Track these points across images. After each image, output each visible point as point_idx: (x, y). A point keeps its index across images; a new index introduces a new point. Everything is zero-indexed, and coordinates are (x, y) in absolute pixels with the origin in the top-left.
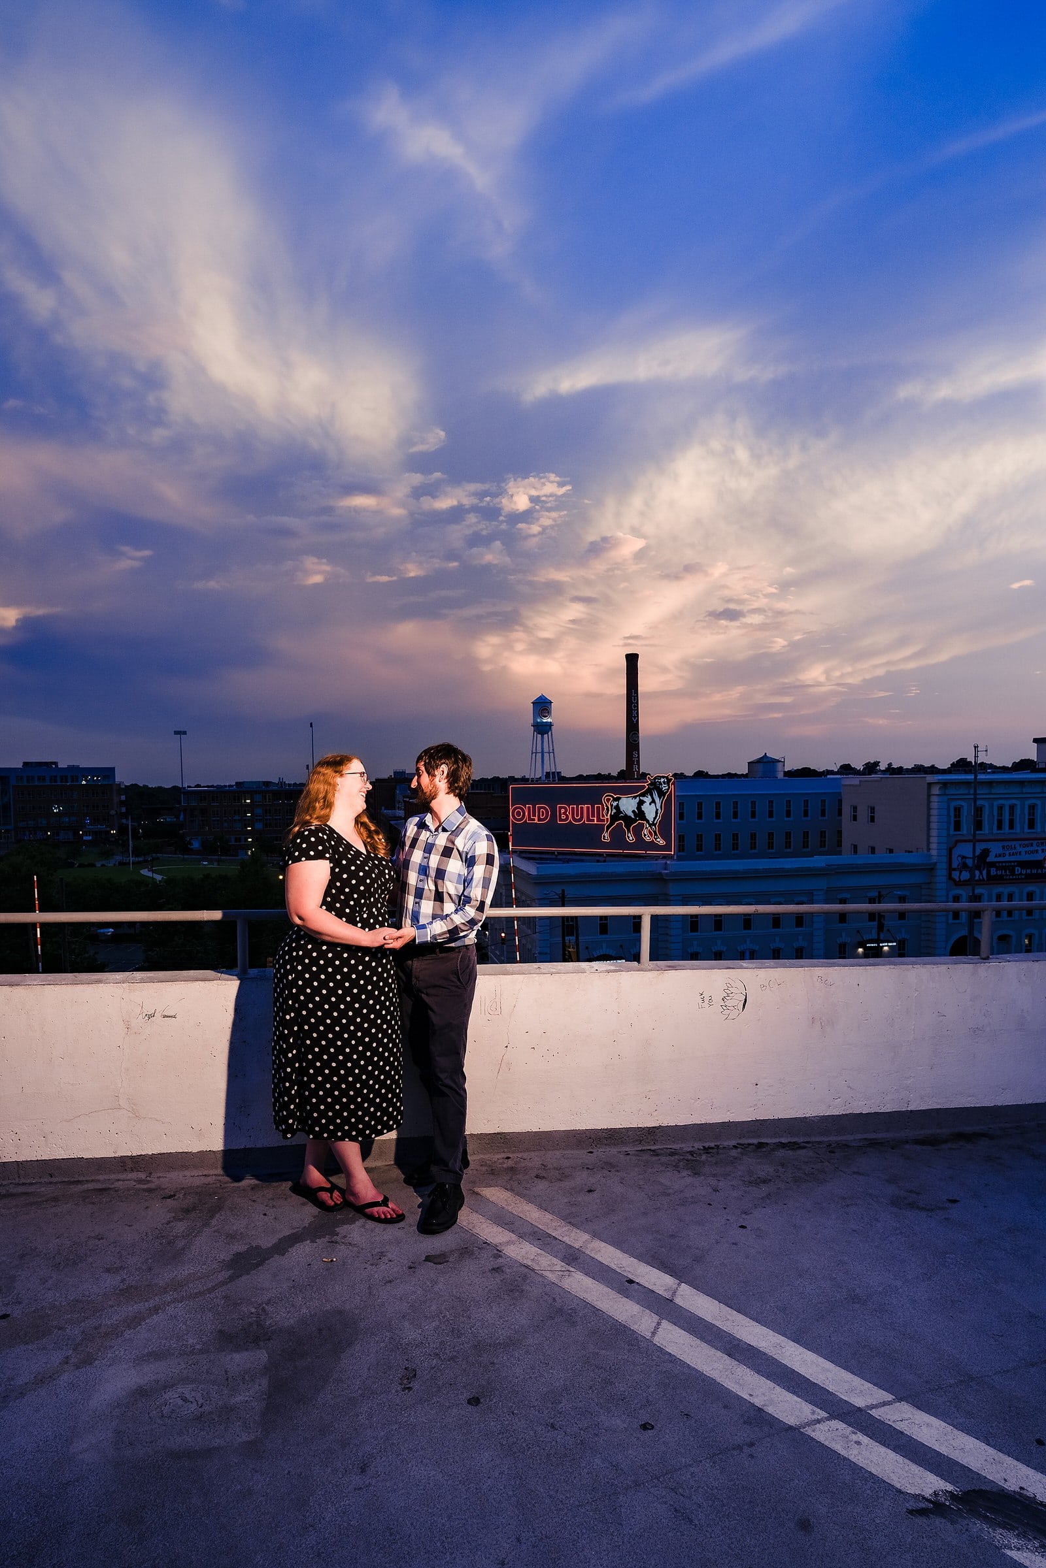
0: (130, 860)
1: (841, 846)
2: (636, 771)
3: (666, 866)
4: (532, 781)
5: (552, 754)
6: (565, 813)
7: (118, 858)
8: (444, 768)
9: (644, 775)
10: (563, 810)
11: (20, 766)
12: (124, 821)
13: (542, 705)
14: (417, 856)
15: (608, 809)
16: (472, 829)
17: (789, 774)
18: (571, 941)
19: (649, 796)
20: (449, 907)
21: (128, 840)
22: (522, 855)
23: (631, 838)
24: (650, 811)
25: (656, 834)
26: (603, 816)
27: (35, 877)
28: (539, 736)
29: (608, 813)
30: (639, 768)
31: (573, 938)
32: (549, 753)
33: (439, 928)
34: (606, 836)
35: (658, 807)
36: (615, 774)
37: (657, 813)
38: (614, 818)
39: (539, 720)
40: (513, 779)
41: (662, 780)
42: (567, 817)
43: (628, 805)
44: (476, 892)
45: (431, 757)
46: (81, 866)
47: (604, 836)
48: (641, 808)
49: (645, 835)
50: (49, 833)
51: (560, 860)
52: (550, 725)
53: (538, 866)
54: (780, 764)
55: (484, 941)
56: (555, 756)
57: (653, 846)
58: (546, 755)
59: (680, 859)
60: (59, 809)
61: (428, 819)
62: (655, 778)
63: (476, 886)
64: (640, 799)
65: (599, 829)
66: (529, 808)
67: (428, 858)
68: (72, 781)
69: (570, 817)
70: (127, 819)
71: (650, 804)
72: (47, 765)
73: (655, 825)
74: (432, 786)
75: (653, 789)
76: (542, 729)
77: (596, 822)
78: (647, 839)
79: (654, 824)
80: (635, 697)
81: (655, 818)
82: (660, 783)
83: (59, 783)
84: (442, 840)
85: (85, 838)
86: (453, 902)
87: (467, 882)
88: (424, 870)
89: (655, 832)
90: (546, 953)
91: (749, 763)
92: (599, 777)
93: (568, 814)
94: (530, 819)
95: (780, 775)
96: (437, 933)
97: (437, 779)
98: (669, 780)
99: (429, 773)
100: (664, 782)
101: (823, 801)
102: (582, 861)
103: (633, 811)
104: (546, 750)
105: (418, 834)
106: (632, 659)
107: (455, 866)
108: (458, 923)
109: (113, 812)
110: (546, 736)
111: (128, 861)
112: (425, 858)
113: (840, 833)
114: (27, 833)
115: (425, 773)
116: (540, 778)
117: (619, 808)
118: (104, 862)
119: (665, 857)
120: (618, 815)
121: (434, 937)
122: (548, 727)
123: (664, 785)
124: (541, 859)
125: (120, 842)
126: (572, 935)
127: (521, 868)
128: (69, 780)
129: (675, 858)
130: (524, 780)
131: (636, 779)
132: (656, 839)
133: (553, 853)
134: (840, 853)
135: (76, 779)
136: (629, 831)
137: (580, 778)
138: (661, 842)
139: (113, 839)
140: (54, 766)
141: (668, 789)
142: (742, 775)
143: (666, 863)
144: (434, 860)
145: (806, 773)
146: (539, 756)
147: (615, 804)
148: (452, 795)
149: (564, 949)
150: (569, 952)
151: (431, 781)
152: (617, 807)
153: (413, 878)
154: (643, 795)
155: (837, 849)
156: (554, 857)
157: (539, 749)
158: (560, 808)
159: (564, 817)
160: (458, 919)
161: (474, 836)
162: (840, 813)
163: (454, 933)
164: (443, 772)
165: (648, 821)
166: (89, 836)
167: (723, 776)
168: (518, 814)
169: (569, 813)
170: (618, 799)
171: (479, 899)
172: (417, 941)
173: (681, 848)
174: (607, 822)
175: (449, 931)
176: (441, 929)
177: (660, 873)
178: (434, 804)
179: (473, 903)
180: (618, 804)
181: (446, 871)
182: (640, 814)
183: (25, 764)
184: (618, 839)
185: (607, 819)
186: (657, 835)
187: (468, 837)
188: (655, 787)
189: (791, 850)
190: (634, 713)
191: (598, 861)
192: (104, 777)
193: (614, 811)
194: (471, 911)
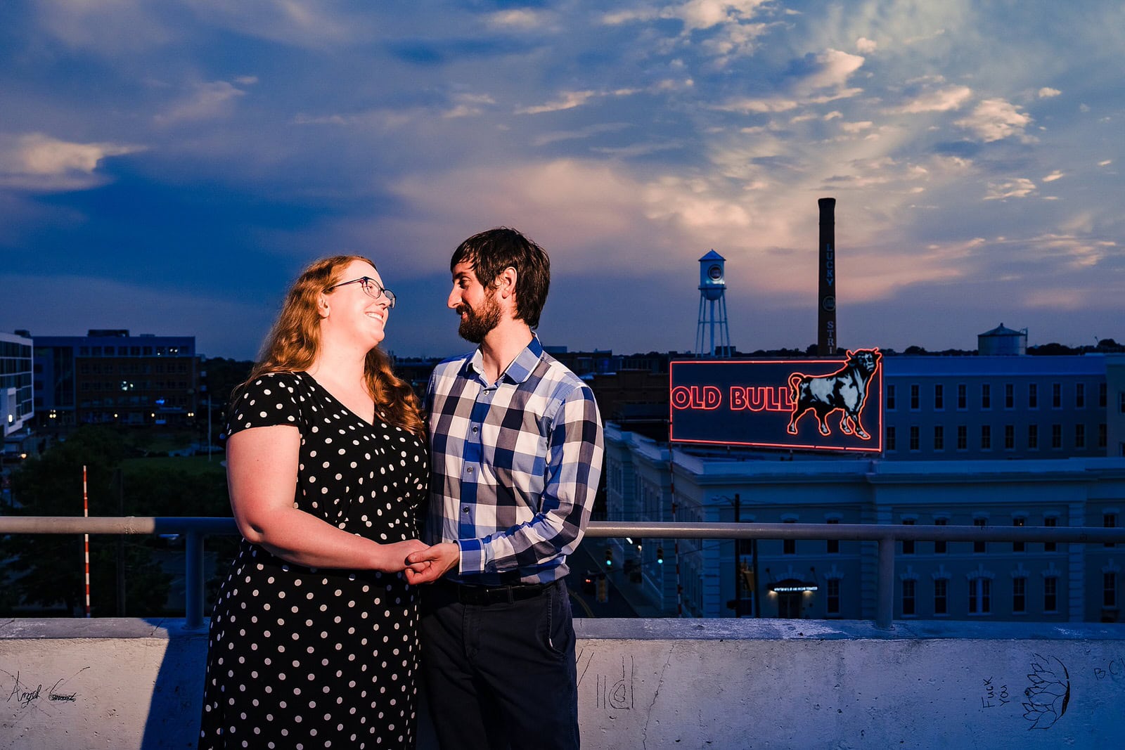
0: (208, 449)
1: (1105, 445)
2: (831, 346)
3: (871, 467)
4: (700, 357)
5: (724, 325)
6: (740, 397)
7: (196, 446)
8: (511, 273)
9: (842, 352)
10: (737, 394)
11: (85, 334)
12: (204, 402)
13: (712, 264)
14: (459, 428)
15: (795, 393)
16: (557, 379)
17: (1031, 351)
18: (747, 561)
19: (849, 377)
20: (523, 514)
21: (207, 425)
22: (689, 450)
23: (825, 430)
24: (850, 396)
25: (858, 425)
26: (789, 402)
27: (85, 467)
28: (708, 302)
29: (795, 397)
30: (835, 342)
31: (749, 557)
32: (721, 322)
33: (501, 548)
34: (793, 428)
35: (861, 390)
36: (803, 349)
37: (859, 398)
38: (803, 404)
39: (708, 282)
40: (674, 355)
41: (867, 356)
42: (743, 402)
43: (822, 388)
44: (567, 489)
45: (484, 253)
46: (152, 455)
47: (791, 428)
48: (839, 392)
49: (844, 427)
50: (116, 416)
51: (734, 457)
52: (722, 288)
53: (705, 463)
54: (1021, 339)
55: (637, 558)
56: (729, 327)
57: (854, 440)
58: (717, 326)
59: (890, 458)
60: (129, 387)
61: (477, 360)
62: (857, 354)
63: (567, 479)
64: (837, 381)
65: (783, 418)
66: (694, 389)
67: (480, 430)
68: (145, 353)
69: (747, 402)
70: (207, 399)
71: (851, 386)
72: (117, 333)
73: (857, 413)
74: (491, 305)
75: (855, 368)
76: (712, 294)
77: (779, 409)
78: (847, 432)
79: (855, 412)
80: (830, 252)
81: (857, 405)
82: (864, 360)
83: (129, 356)
84: (503, 398)
85: (158, 422)
86: (529, 504)
87: (551, 471)
88: (474, 451)
89: (857, 423)
90: (715, 576)
91: (980, 336)
92: (784, 353)
93: (744, 398)
94: (695, 404)
95: (1022, 352)
96: (498, 557)
97: (499, 294)
98: (875, 357)
99: (485, 284)
100: (869, 359)
101: (1080, 387)
102: (762, 458)
103: (829, 396)
104: (717, 318)
105: (458, 388)
106: (827, 206)
107: (528, 444)
108: (534, 542)
109: (191, 391)
110: (716, 302)
111: (206, 450)
112: (474, 430)
113: (1103, 428)
114: (91, 415)
115: (476, 281)
116: (709, 354)
117: (810, 391)
118: (179, 452)
119: (870, 455)
120: (809, 399)
121: (491, 565)
122: (720, 291)
123: (868, 363)
124: (709, 455)
125: (198, 427)
126: (749, 553)
127: (683, 466)
128: (142, 351)
129: (883, 456)
130: (689, 356)
131: (832, 355)
132: (858, 432)
133: (724, 447)
134: (1104, 454)
135: (147, 350)
136: (823, 421)
137: (759, 354)
138: (865, 435)
139: (191, 424)
140: (124, 335)
141: (874, 368)
142: (969, 353)
143: (872, 463)
144: (491, 434)
145: (1053, 350)
146: (708, 326)
147: (805, 386)
148: (522, 320)
149: (738, 572)
150: (745, 575)
151: (490, 298)
152: (808, 391)
153: (453, 466)
154: (842, 375)
155: (1100, 447)
156: (726, 452)
157: (708, 318)
158: (735, 390)
159: (738, 402)
160: (533, 536)
161: (561, 393)
162: (1103, 401)
163: (527, 558)
164: (510, 280)
165: (847, 409)
166: (163, 419)
167: (945, 353)
168: (681, 397)
169: (746, 397)
170: (809, 380)
171: (573, 503)
172: (461, 570)
173: (890, 444)
174: (795, 409)
175: (518, 557)
176: (505, 553)
177: (864, 477)
178: (492, 337)
179: (563, 508)
180: (808, 387)
181: (514, 452)
182: (837, 399)
183: (92, 332)
184: (809, 432)
185: (795, 405)
186: (859, 427)
187: (551, 392)
188: (857, 365)
189: (1037, 449)
190: (829, 273)
191: (782, 459)
192: (182, 349)
193: (803, 395)
194: (556, 522)
